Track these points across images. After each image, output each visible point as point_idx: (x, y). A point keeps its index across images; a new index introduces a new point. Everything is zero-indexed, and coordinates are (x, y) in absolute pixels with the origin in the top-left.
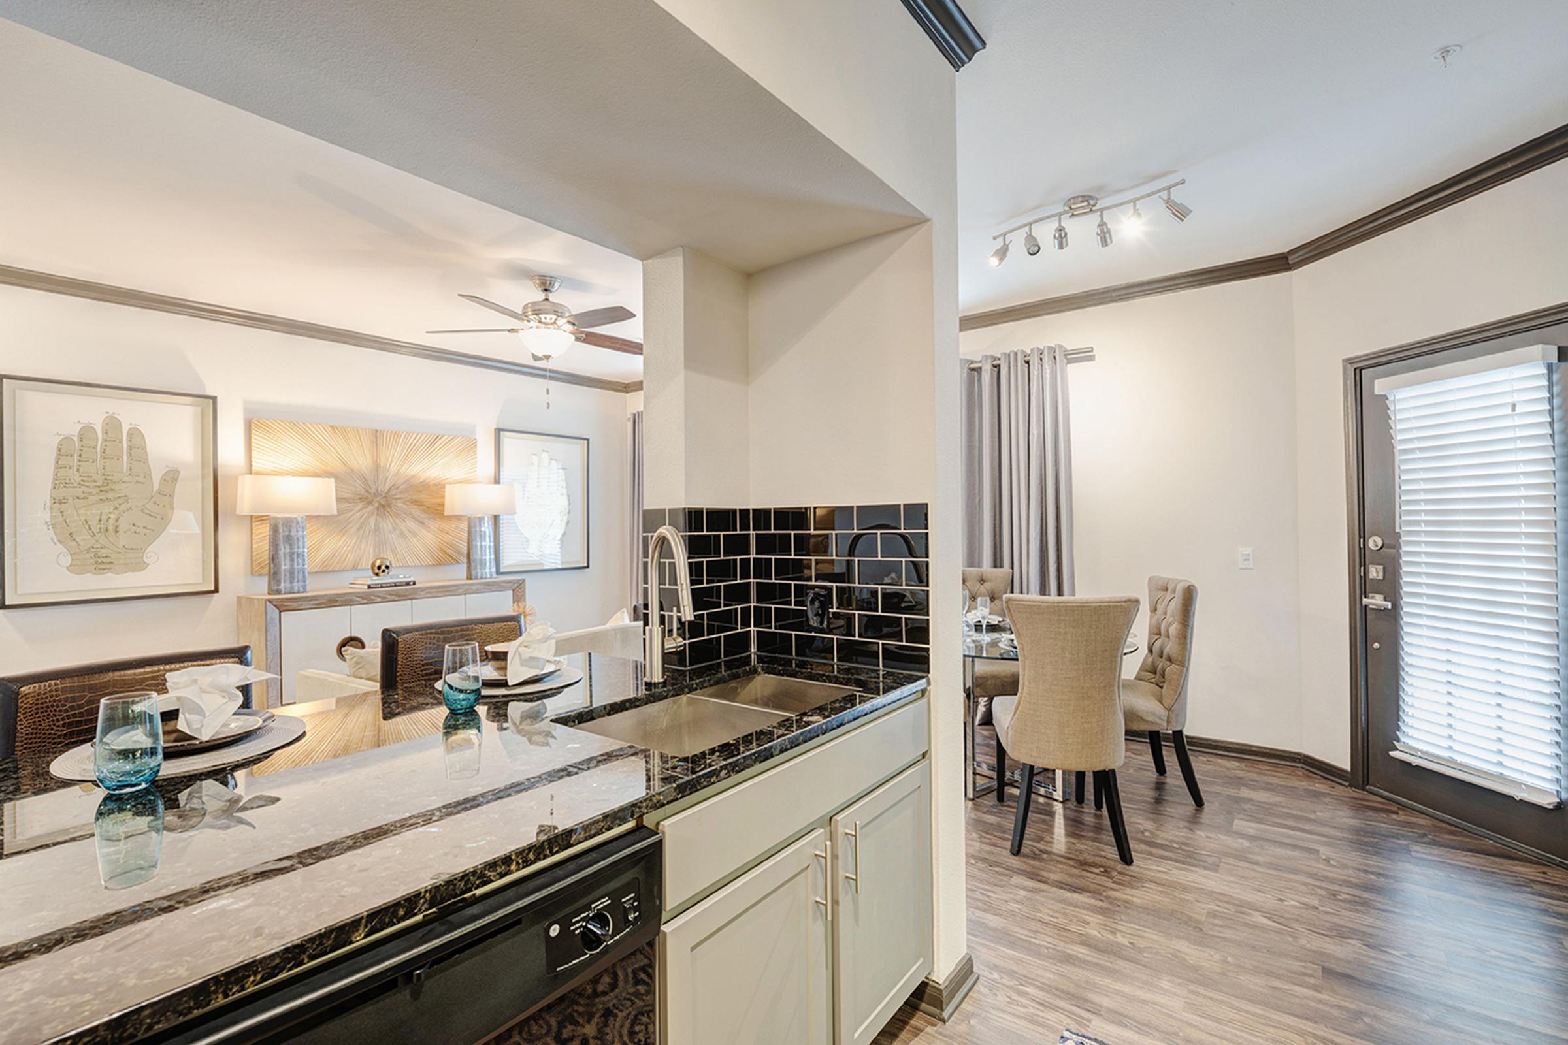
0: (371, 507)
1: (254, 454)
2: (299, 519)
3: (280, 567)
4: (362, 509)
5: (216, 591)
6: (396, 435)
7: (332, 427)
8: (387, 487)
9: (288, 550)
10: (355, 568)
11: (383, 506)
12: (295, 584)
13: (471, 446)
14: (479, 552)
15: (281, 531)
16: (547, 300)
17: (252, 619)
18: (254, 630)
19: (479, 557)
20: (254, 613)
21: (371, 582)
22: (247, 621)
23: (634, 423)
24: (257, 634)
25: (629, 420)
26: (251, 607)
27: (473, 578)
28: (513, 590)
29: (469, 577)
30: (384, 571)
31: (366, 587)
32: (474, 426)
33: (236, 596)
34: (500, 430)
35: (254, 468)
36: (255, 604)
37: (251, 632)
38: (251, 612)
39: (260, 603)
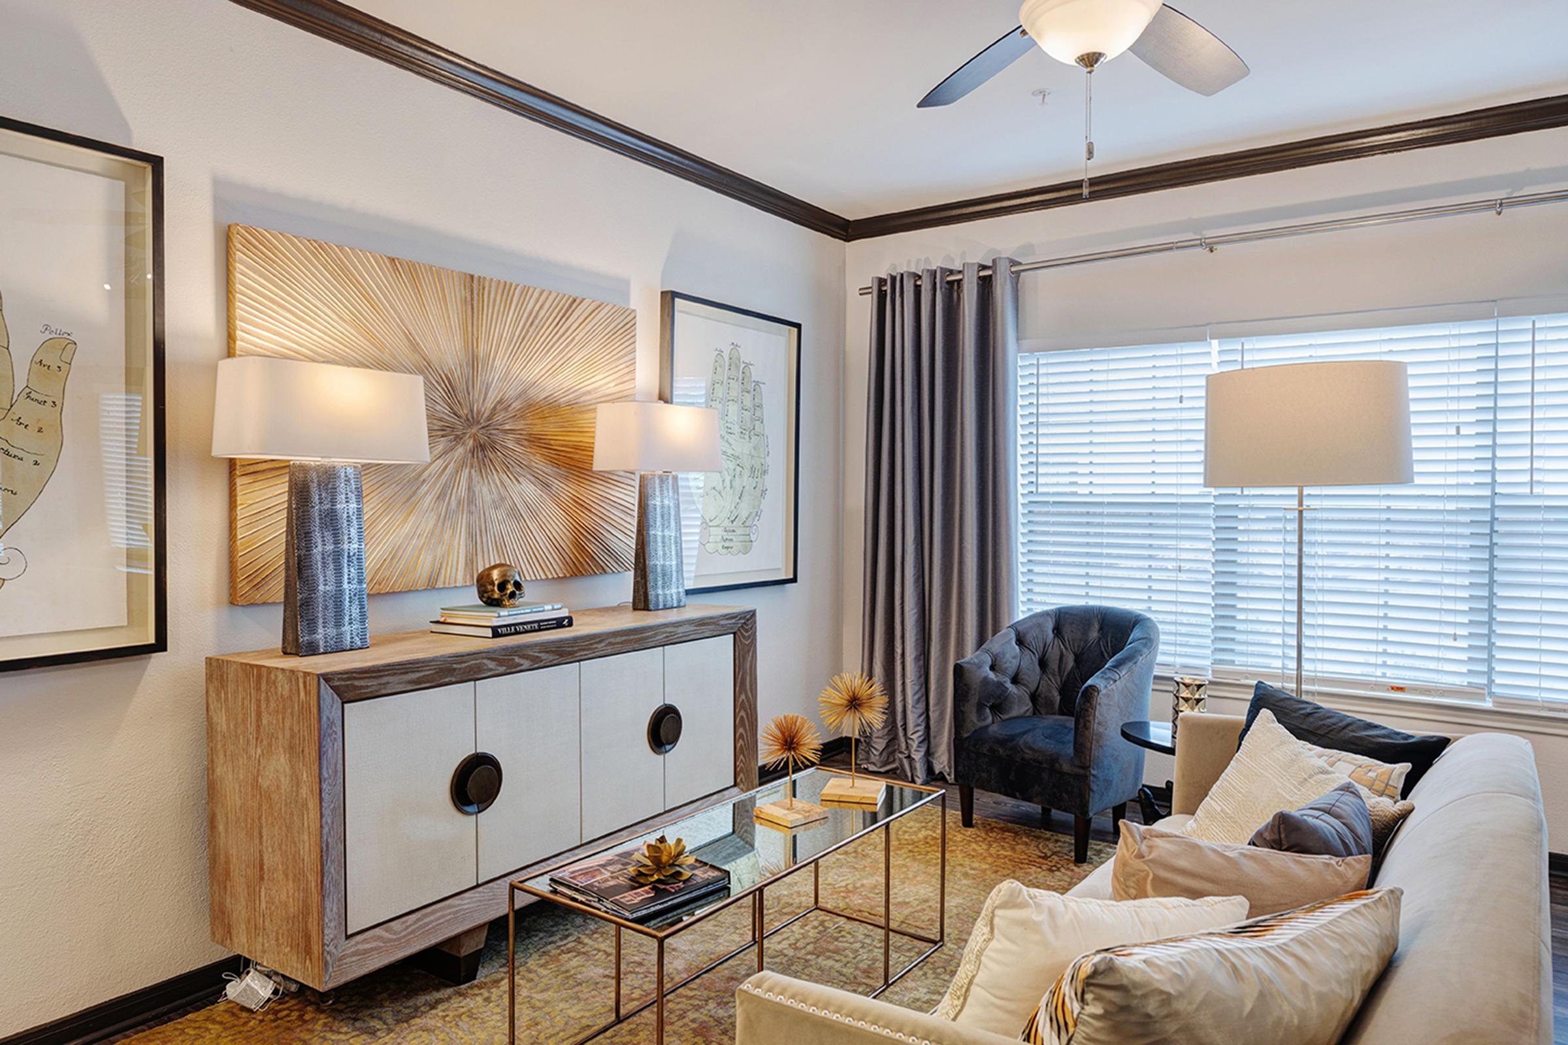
0: (460, 450)
1: (241, 310)
2: (350, 470)
3: (313, 589)
4: (445, 453)
5: (160, 645)
6: (506, 288)
7: (392, 260)
8: (490, 404)
9: (330, 547)
10: (431, 586)
11: (483, 447)
12: (346, 628)
13: (626, 326)
14: (660, 553)
15: (316, 499)
17: (265, 722)
18: (270, 745)
19: (660, 562)
20: (273, 705)
21: (496, 622)
22: (244, 722)
23: (882, 296)
24: (282, 759)
25: (864, 292)
26: (260, 688)
27: (651, 607)
28: (734, 634)
29: (642, 605)
30: (512, 595)
31: (489, 633)
32: (627, 283)
33: (211, 659)
34: (669, 295)
35: (238, 343)
36: (274, 683)
37: (262, 753)
38: (260, 701)
39: (293, 681)
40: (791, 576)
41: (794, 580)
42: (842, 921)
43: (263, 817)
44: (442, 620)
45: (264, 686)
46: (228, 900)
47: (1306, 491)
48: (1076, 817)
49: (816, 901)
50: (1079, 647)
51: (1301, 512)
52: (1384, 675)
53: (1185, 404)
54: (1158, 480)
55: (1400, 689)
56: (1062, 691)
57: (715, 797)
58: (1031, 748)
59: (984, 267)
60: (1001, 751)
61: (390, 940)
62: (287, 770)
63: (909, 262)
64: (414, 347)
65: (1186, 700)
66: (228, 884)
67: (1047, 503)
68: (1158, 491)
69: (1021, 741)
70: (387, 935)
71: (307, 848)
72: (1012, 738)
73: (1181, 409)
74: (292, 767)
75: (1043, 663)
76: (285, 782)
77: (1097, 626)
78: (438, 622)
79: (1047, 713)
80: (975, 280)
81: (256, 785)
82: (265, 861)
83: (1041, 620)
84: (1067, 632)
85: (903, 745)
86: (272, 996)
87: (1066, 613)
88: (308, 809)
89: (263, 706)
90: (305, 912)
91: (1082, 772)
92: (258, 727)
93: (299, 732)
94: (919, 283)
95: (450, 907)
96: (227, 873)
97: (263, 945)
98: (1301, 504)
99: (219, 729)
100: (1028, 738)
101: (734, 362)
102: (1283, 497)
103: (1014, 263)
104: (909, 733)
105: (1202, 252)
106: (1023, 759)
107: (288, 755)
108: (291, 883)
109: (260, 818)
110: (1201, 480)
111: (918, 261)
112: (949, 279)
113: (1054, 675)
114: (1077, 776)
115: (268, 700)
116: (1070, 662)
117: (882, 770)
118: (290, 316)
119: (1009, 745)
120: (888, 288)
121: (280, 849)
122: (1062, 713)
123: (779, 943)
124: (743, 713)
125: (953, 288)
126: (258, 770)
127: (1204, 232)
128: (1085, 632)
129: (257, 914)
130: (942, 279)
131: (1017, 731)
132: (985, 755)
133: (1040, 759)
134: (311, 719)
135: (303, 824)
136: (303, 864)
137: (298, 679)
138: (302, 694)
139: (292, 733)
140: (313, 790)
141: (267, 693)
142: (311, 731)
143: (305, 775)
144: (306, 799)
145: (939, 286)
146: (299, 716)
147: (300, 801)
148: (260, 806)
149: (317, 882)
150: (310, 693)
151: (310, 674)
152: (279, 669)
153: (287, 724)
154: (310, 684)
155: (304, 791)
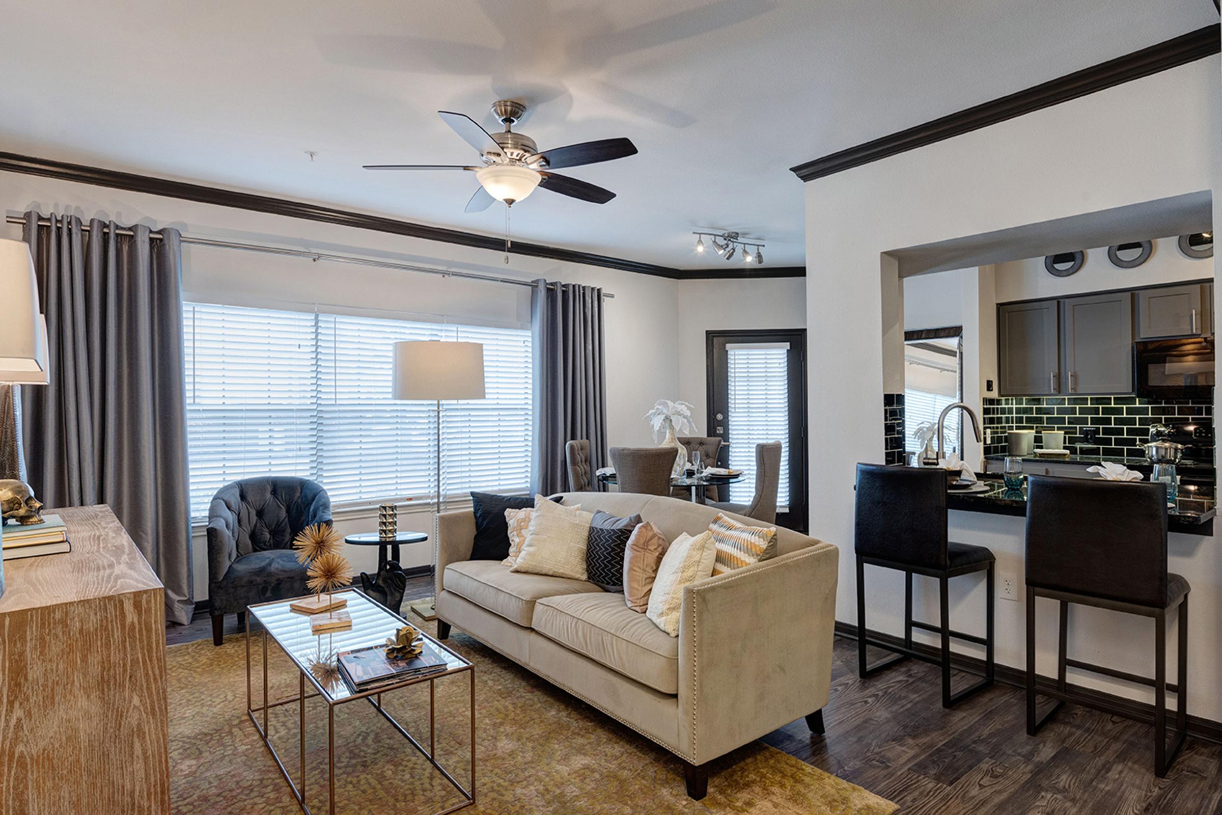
16: (510, 131)
23: (42, 230)
25: (10, 219)
36: (64, 623)
37: (29, 714)
38: (22, 654)
39: (111, 608)
50: (260, 506)
51: (439, 412)
52: (397, 495)
54: (273, 395)
55: (410, 499)
56: (254, 536)
58: (285, 571)
59: (154, 231)
62: (94, 709)
63: (56, 205)
65: (390, 515)
67: (242, 410)
68: (272, 402)
74: (105, 703)
75: (240, 520)
76: (86, 728)
77: (269, 489)
80: (147, 240)
84: (250, 498)
88: (141, 735)
89: (30, 656)
94: (83, 228)
98: (438, 408)
103: (180, 235)
105: (310, 259)
106: (278, 580)
107: (95, 694)
112: (117, 232)
113: (246, 528)
120: (50, 224)
121: (76, 805)
125: (123, 240)
127: (312, 248)
128: (263, 494)
130: (115, 231)
133: (292, 575)
134: (149, 638)
135: (132, 755)
136: (132, 797)
137: (121, 602)
138: (131, 616)
139: (106, 666)
140: (153, 709)
141: (42, 639)
142: (150, 651)
143: (136, 701)
144: (139, 725)
145: (112, 236)
146: (124, 642)
147: (124, 731)
148: (21, 780)
149: (163, 801)
150: (148, 610)
151: (145, 592)
152: (72, 603)
153: (94, 659)
154: (148, 602)
155: (133, 719)
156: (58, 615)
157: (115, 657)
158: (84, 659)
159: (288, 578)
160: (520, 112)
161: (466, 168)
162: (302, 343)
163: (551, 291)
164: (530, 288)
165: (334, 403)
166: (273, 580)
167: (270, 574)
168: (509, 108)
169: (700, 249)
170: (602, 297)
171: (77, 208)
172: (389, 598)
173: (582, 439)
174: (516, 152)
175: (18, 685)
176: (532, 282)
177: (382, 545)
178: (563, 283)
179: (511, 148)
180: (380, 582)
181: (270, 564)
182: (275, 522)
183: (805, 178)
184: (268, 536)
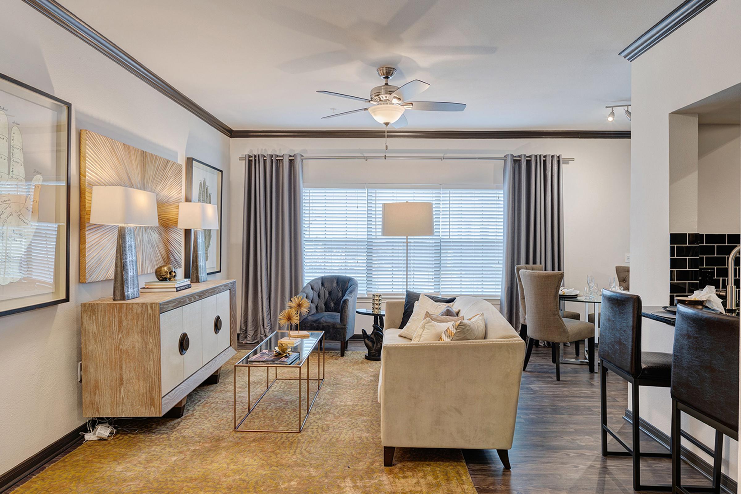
2: (132, 229)
6: (152, 156)
7: (124, 145)
12: (135, 289)
13: (180, 171)
15: (127, 240)
16: (387, 84)
17: (124, 324)
18: (128, 333)
19: (202, 264)
20: (130, 317)
21: (176, 286)
22: (110, 326)
23: (250, 161)
24: (136, 337)
25: (241, 159)
26: (121, 312)
27: (200, 281)
28: (230, 289)
29: (195, 281)
30: (175, 276)
31: (175, 290)
32: (177, 153)
33: (85, 304)
34: (191, 159)
35: (87, 177)
36: (131, 309)
37: (123, 336)
38: (121, 317)
39: (144, 306)
40: (219, 270)
41: (220, 271)
42: (288, 381)
43: (123, 361)
44: (146, 287)
45: (124, 310)
46: (97, 397)
47: (408, 237)
48: (341, 342)
49: (276, 377)
50: (330, 289)
51: (407, 243)
53: (359, 209)
54: (348, 233)
56: (326, 304)
57: (227, 350)
58: (326, 322)
59: (290, 156)
60: (315, 324)
61: (170, 400)
62: (140, 340)
63: (258, 149)
64: (130, 179)
65: (377, 300)
66: (97, 392)
67: (312, 241)
68: (348, 237)
69: (321, 321)
70: (169, 398)
71: (152, 366)
72: (318, 320)
73: (357, 210)
74: (143, 339)
75: (319, 296)
76: (138, 345)
77: (335, 282)
78: (144, 288)
79: (321, 312)
80: (288, 160)
81: (117, 349)
82: (124, 377)
83: (317, 281)
84: (326, 285)
85: (263, 332)
86: (110, 435)
87: (325, 278)
88: (153, 353)
89: (123, 318)
90: (151, 389)
91: (344, 327)
92: (120, 327)
93: (148, 325)
94: (265, 158)
95: (179, 389)
96: (97, 387)
97: (122, 409)
98: (407, 241)
99: (91, 330)
100: (323, 319)
101: (204, 183)
102: (402, 239)
103: (302, 156)
104: (265, 326)
105: (364, 160)
106: (323, 326)
107: (140, 335)
108: (141, 382)
109: (121, 361)
110: (380, 234)
111: (262, 150)
112: (277, 158)
113: (323, 300)
114: (342, 328)
115: (127, 315)
116: (327, 295)
117: (253, 342)
118: (99, 167)
119: (317, 322)
120: (253, 159)
121: (135, 370)
122: (326, 311)
123: (275, 388)
124: (233, 319)
125: (279, 162)
126: (120, 343)
127: (364, 154)
128: (332, 284)
129: (118, 399)
130: (275, 158)
131: (319, 317)
132: (308, 327)
133: (329, 325)
134: (155, 319)
135: (150, 358)
136: (150, 373)
137: (147, 306)
138: (150, 311)
139: (143, 326)
140: (156, 345)
141: (126, 313)
142: (155, 324)
143: (151, 340)
144: (152, 349)
145: (274, 161)
146: (148, 319)
147: (148, 350)
148: (121, 357)
149: (159, 378)
150: (155, 310)
151: (154, 303)
152: (134, 303)
153: (140, 323)
154: (155, 307)
155: (150, 346)
156: (130, 306)
157: (145, 324)
158: (137, 323)
159: (327, 326)
160: (392, 72)
161: (366, 109)
162: (359, 205)
163: (516, 161)
164: (503, 161)
165: (375, 237)
166: (321, 326)
167: (320, 323)
168: (385, 71)
169: (610, 119)
170: (561, 162)
171: (265, 149)
172: (375, 345)
173: (541, 264)
174: (384, 96)
175: (120, 326)
176: (505, 156)
177: (376, 316)
178: (527, 155)
179: (384, 94)
180: (373, 336)
181: (321, 318)
182: (336, 298)
183: (631, 59)
184: (333, 305)
